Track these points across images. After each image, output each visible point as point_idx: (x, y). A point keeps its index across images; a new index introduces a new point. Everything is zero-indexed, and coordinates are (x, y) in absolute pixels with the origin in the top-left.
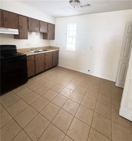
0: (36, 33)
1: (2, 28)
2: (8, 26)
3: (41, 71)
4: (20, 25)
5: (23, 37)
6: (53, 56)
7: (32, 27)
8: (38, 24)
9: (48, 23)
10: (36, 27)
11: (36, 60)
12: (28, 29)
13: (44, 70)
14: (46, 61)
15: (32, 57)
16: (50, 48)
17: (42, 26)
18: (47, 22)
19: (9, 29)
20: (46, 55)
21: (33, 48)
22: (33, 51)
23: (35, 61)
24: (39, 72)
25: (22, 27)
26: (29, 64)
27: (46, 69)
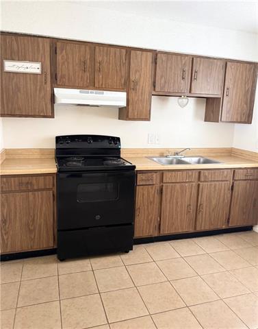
0: (180, 100)
1: (90, 91)
2: (102, 84)
3: (180, 231)
4: (132, 78)
5: (136, 114)
6: (232, 186)
7: (165, 82)
8: (188, 68)
9: (226, 62)
10: (180, 78)
11: (164, 188)
12: (155, 90)
13: (191, 230)
14: (203, 199)
15: (155, 175)
16: (231, 153)
17: (200, 76)
18: (221, 59)
19: (105, 92)
20: (202, 179)
21: (168, 150)
22: (164, 160)
23: (162, 190)
24: (173, 231)
25: (136, 83)
26: (143, 196)
27: (198, 229)
